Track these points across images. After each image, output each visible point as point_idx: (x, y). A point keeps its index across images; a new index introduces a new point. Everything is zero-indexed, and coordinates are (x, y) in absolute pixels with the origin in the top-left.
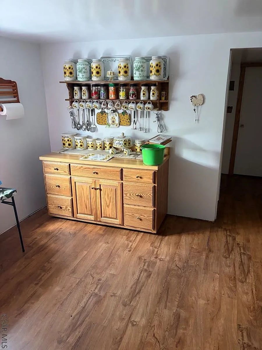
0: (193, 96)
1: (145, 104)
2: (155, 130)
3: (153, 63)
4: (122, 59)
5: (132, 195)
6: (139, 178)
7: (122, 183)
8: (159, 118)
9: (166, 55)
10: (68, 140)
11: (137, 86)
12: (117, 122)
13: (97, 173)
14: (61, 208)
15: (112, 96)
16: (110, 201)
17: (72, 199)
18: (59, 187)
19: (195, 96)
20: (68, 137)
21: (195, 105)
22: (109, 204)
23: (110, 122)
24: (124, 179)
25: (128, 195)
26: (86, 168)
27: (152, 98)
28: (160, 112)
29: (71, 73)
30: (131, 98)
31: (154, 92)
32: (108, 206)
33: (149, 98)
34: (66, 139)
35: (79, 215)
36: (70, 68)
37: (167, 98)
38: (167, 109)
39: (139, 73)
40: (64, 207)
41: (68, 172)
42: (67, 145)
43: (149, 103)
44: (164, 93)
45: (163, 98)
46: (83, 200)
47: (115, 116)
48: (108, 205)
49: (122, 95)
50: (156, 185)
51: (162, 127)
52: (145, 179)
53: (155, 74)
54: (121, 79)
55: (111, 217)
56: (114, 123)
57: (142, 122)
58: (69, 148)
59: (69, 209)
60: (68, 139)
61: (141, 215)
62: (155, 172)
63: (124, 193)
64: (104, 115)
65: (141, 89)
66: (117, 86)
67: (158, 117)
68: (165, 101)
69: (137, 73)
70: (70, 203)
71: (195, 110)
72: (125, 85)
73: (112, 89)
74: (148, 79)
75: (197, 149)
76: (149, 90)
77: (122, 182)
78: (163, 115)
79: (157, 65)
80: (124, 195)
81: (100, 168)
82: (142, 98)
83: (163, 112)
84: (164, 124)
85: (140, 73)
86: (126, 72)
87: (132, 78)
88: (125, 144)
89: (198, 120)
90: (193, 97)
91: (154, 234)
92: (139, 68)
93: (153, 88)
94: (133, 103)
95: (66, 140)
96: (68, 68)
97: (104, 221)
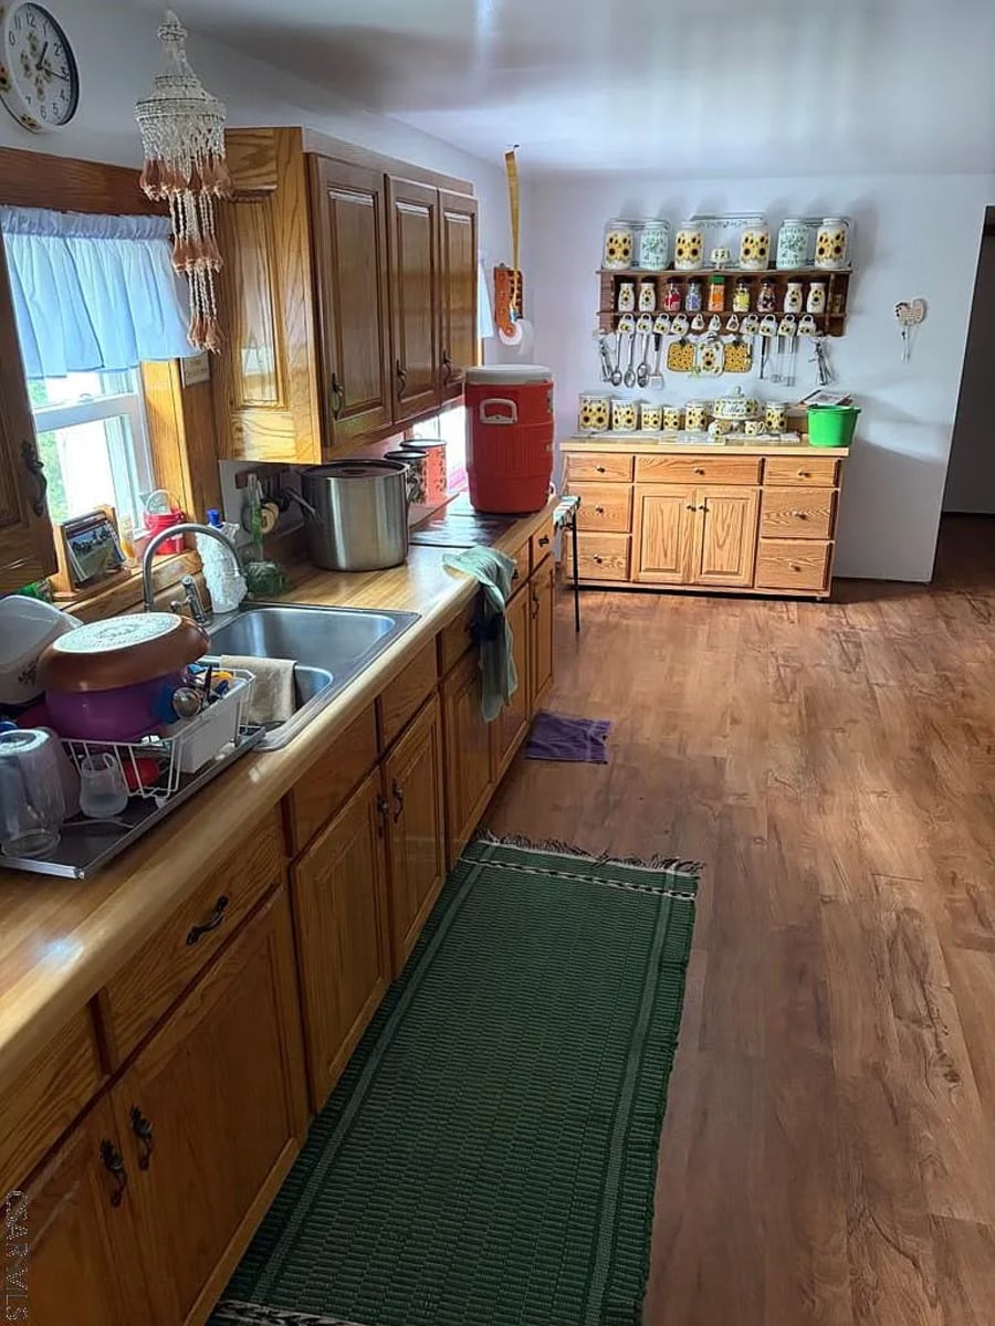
0: (901, 304)
1: (797, 321)
2: (809, 380)
3: (828, 232)
4: (755, 222)
5: (782, 515)
6: (803, 477)
7: (761, 491)
8: (821, 353)
9: (849, 215)
10: (599, 410)
11: (777, 281)
12: (718, 363)
13: (702, 472)
14: (600, 561)
15: (715, 305)
16: (728, 534)
17: (631, 538)
18: (601, 511)
19: (906, 305)
20: (600, 402)
21: (906, 324)
22: (724, 542)
23: (701, 363)
24: (766, 481)
25: (774, 516)
26: (676, 463)
27: (810, 309)
28: (823, 339)
29: (626, 252)
30: (761, 309)
31: (795, 296)
32: (720, 547)
33: (804, 308)
34: (594, 407)
35: (644, 576)
36: (625, 241)
37: (843, 309)
38: (839, 333)
39: (793, 253)
40: (609, 558)
41: (628, 477)
42: (593, 420)
43: (808, 319)
44: (839, 296)
45: (837, 309)
46: (660, 537)
47: (714, 350)
48: (721, 542)
49: (741, 302)
50: (839, 490)
51: (825, 374)
52: (815, 479)
53: (831, 257)
54: (750, 266)
55: (725, 570)
56: (710, 367)
57: (780, 361)
58: (599, 428)
59: (619, 563)
60: (599, 405)
61: (800, 559)
62: (839, 461)
63: (763, 511)
64: (687, 348)
65: (786, 289)
66: (730, 282)
67: (819, 351)
68: (840, 315)
69: (791, 253)
70: (625, 548)
71: (904, 334)
72: (748, 279)
73: (716, 290)
74: (810, 268)
75: (901, 420)
76: (805, 291)
77: (761, 488)
78: (831, 346)
79: (838, 238)
80: (763, 517)
81: (710, 461)
82: (788, 308)
83: (830, 339)
84: (832, 368)
85: (798, 253)
86: (762, 252)
87: (772, 264)
88: (749, 410)
89: (909, 356)
90: (903, 307)
91: (823, 600)
92: (796, 243)
93: (814, 286)
94: (770, 319)
95: (594, 410)
96: (620, 241)
97: (707, 581)
